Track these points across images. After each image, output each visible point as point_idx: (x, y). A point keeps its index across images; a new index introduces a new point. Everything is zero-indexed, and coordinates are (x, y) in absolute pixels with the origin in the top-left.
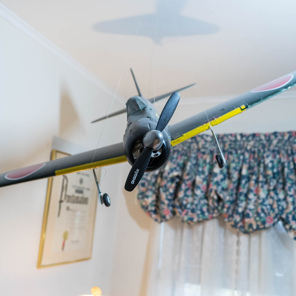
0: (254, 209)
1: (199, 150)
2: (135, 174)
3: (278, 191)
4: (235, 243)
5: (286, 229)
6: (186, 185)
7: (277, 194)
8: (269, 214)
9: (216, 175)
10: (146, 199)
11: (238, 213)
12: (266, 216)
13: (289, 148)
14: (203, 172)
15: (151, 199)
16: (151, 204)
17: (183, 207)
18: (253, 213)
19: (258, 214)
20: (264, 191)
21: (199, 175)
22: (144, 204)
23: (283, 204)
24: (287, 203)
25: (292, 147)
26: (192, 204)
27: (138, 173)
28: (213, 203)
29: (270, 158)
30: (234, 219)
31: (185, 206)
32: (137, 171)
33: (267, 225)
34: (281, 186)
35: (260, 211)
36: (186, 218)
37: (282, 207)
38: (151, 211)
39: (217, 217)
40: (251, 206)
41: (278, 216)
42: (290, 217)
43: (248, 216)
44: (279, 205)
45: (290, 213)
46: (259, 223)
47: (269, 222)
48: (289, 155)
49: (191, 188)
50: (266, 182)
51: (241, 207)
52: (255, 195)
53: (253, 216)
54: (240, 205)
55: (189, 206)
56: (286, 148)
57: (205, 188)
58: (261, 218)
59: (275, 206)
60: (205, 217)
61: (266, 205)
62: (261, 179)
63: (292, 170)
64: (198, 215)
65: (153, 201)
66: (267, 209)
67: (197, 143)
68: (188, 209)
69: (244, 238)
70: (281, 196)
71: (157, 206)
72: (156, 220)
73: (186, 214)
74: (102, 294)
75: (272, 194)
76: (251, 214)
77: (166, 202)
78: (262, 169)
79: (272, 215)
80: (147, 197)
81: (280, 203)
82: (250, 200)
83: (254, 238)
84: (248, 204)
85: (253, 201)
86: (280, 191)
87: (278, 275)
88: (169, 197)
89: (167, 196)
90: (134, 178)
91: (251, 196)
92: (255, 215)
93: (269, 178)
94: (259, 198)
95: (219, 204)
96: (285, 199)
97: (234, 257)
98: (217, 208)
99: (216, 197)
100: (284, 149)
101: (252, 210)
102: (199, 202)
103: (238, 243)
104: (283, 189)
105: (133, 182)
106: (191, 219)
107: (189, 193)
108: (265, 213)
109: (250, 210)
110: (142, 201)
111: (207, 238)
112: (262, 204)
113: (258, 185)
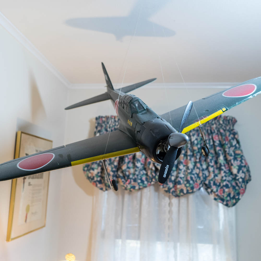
0: (184, 177)
2: (166, 169)
3: (202, 163)
4: (167, 204)
5: (208, 192)
6: (128, 158)
7: (201, 165)
8: (196, 181)
10: (92, 171)
11: (171, 181)
12: (194, 183)
13: (209, 128)
15: (96, 171)
16: (97, 175)
17: (126, 178)
18: (183, 181)
19: (188, 181)
20: (191, 163)
22: (90, 175)
23: (206, 173)
24: (209, 172)
25: (211, 127)
26: (134, 174)
27: (168, 168)
28: (151, 173)
29: (195, 137)
30: (168, 186)
31: (128, 176)
32: (167, 167)
33: (195, 190)
34: (203, 159)
35: (189, 179)
36: (129, 187)
37: (205, 175)
38: (97, 181)
39: (153, 185)
40: (182, 175)
41: (203, 182)
42: (212, 182)
43: (179, 183)
44: (203, 174)
45: (212, 180)
46: (189, 189)
47: (196, 187)
48: (209, 135)
49: (132, 161)
50: (193, 155)
51: (173, 176)
52: (184, 166)
53: (183, 183)
54: (173, 174)
55: (131, 176)
56: (206, 128)
57: (144, 161)
58: (190, 184)
59: (201, 175)
60: (145, 185)
61: (194, 174)
62: (189, 153)
63: (211, 146)
64: (139, 183)
65: (98, 173)
66: (195, 177)
68: (131, 179)
69: (175, 201)
70: (205, 167)
71: (102, 177)
72: (102, 189)
73: (130, 183)
74: (76, 259)
75: (198, 165)
76: (182, 182)
77: (112, 173)
78: (189, 145)
79: (199, 182)
80: (93, 169)
81: (204, 172)
82: (181, 170)
83: (183, 200)
84: (179, 173)
85: (183, 171)
86: (203, 163)
87: (200, 227)
88: (114, 169)
89: (112, 168)
90: (165, 172)
91: (181, 167)
92: (186, 182)
93: (195, 152)
94: (188, 168)
95: (156, 174)
96: (207, 168)
97: (167, 216)
98: (155, 177)
99: (154, 169)
100: (205, 129)
101: (182, 178)
102: (139, 172)
103: (170, 204)
104: (205, 160)
105: (165, 176)
106: (134, 187)
107: (131, 165)
108: (193, 181)
109: (181, 178)
110: (88, 172)
111: (144, 202)
112: (191, 173)
113: (187, 158)
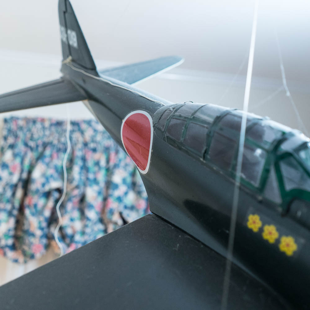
1: (86, 144)
6: (72, 203)
9: (116, 187)
14: (96, 181)
15: (4, 226)
16: (6, 235)
17: (68, 240)
21: (91, 186)
26: (83, 233)
31: (72, 237)
38: (7, 246)
55: (77, 238)
65: (9, 230)
67: (82, 132)
72: (16, 261)
77: (38, 233)
88: (43, 224)
89: (40, 222)
102: (92, 228)
